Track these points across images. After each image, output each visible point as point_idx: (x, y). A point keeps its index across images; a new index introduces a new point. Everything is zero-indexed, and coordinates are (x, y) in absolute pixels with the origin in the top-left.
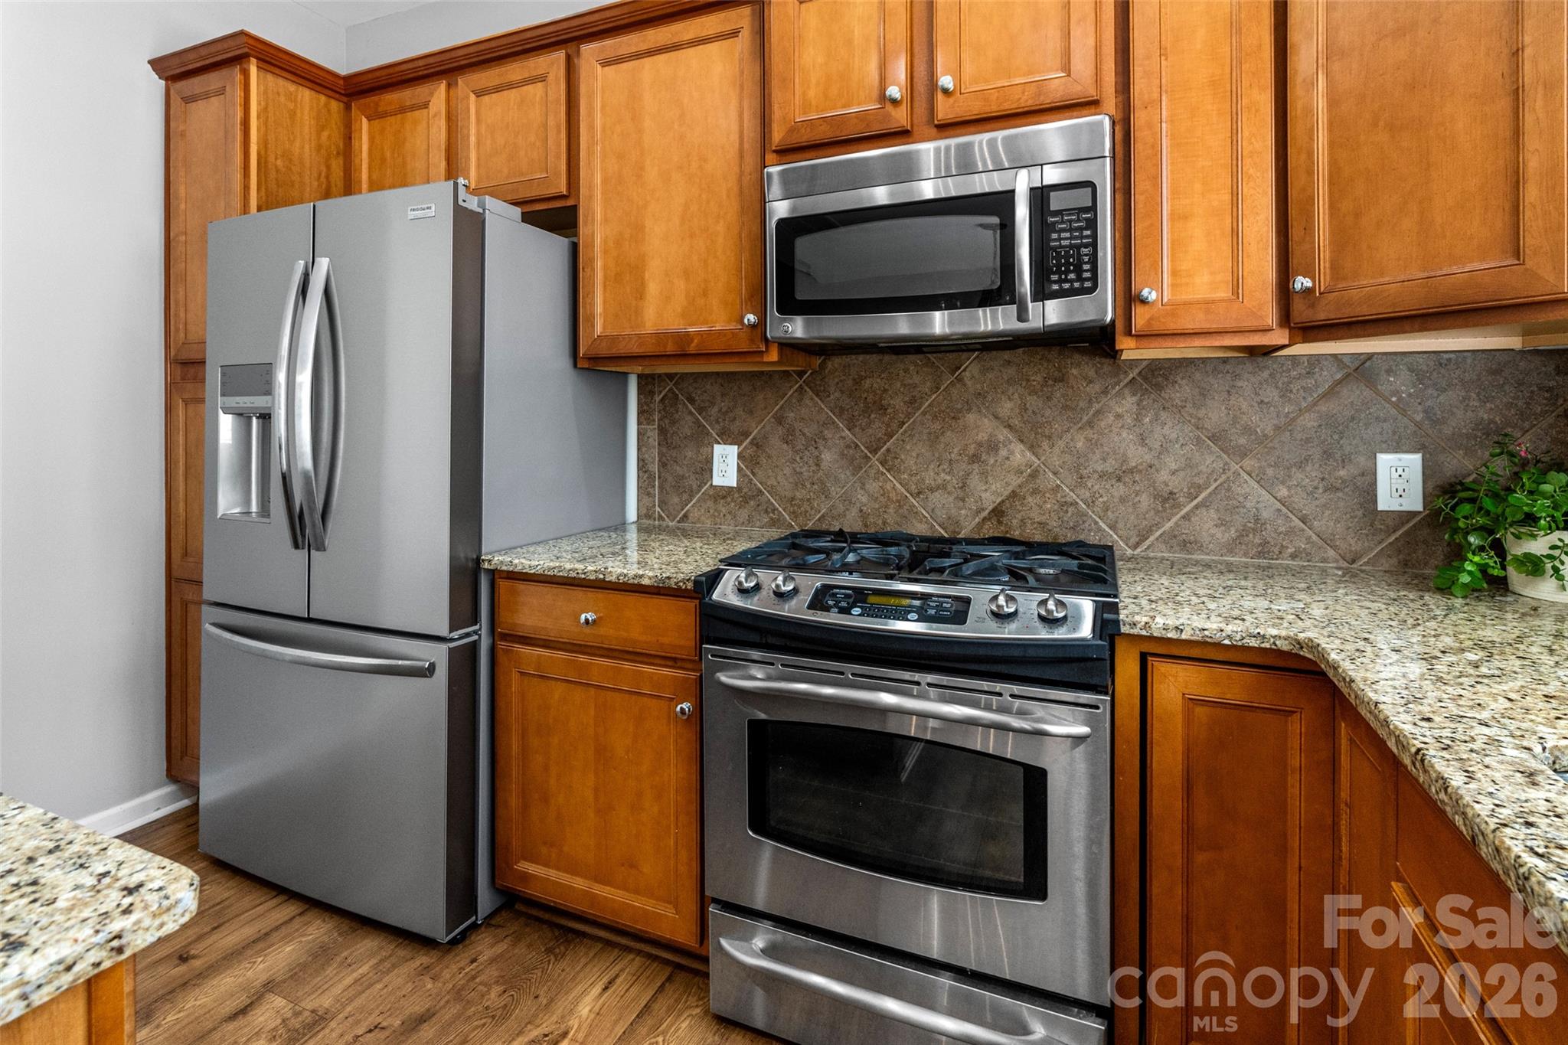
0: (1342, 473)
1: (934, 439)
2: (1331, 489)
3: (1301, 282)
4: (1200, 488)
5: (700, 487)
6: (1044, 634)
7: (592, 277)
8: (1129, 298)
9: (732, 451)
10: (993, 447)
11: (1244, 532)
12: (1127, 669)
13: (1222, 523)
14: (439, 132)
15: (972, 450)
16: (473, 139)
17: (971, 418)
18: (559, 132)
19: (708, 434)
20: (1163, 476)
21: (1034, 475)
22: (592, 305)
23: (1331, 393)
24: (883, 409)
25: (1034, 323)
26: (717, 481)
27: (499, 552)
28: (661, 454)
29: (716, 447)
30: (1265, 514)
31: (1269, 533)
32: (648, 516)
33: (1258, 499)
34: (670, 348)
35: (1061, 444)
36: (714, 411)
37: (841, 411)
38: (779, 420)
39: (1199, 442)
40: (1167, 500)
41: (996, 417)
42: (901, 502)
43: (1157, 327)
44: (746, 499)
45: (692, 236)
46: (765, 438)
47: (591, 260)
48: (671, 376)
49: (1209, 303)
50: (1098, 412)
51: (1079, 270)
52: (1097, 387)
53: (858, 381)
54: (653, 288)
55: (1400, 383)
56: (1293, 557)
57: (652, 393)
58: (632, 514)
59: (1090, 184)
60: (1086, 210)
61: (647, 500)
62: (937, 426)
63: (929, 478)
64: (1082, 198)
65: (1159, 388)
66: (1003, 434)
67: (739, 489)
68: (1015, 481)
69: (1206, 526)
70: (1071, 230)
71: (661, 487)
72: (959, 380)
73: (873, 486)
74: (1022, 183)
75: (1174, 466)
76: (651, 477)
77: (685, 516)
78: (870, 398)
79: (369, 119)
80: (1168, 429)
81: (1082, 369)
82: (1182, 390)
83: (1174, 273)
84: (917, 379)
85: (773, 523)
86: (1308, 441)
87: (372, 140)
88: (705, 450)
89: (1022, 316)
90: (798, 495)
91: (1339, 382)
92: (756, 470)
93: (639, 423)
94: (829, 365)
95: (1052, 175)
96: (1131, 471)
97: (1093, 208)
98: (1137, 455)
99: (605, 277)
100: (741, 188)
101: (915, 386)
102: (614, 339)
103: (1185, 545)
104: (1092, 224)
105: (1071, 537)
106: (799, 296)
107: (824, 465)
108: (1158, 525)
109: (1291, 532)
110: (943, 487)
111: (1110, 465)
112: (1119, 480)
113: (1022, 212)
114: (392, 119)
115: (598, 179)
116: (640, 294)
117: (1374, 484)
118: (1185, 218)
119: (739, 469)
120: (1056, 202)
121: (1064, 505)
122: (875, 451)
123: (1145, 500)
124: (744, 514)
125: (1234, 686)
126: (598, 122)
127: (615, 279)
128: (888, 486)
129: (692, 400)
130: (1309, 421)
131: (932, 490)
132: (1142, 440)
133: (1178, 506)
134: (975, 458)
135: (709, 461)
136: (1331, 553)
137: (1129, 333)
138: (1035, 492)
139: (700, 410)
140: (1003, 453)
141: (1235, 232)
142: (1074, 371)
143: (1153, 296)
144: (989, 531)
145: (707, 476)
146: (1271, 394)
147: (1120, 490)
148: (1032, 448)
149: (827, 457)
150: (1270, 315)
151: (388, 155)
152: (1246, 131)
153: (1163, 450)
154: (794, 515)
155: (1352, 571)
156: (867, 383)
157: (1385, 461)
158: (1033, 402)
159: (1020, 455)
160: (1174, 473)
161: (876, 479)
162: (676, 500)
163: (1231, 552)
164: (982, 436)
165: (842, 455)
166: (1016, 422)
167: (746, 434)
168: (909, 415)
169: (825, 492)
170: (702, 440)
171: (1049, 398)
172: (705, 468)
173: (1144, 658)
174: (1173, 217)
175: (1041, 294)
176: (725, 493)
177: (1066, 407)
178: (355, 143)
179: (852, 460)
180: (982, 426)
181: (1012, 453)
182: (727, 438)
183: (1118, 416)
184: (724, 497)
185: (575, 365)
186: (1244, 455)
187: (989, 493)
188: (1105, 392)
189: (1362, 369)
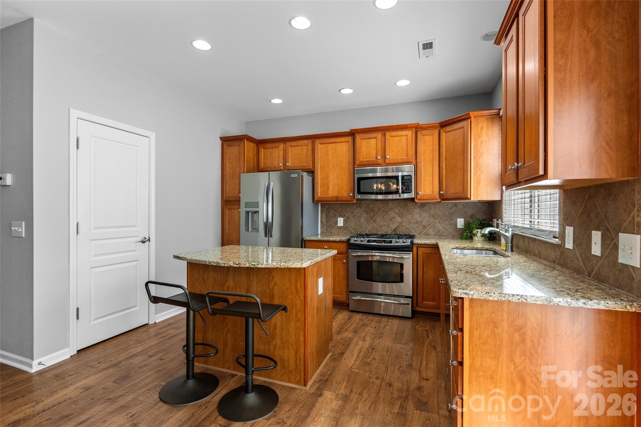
0: (452, 222)
1: (383, 216)
2: (450, 224)
3: (442, 192)
4: (430, 225)
5: (335, 226)
6: (403, 244)
7: (318, 186)
8: (417, 193)
9: (342, 219)
10: (394, 218)
11: (437, 232)
12: (415, 249)
13: (433, 231)
14: (281, 153)
15: (390, 218)
16: (290, 156)
17: (390, 212)
18: (310, 156)
19: (337, 216)
20: (424, 223)
21: (402, 223)
22: (318, 190)
23: (451, 209)
24: (373, 211)
25: (402, 197)
26: (339, 225)
27: (307, 237)
28: (326, 220)
29: (338, 218)
30: (440, 229)
31: (441, 232)
32: (323, 233)
33: (439, 226)
34: (335, 199)
35: (406, 217)
36: (338, 211)
37: (365, 211)
38: (352, 213)
39: (430, 217)
40: (425, 227)
41: (395, 212)
42: (377, 228)
43: (421, 198)
44: (345, 229)
45: (339, 178)
46: (349, 216)
47: (318, 182)
48: (328, 204)
49: (429, 195)
50: (413, 212)
51: (409, 189)
52: (412, 207)
53: (368, 205)
54: (331, 188)
55: (461, 207)
56: (445, 236)
57: (324, 207)
58: (319, 232)
59: (411, 176)
60: (410, 179)
61: (323, 230)
62: (383, 214)
63: (382, 224)
64: (409, 178)
65: (423, 207)
66: (396, 216)
67: (343, 226)
68: (398, 224)
69: (431, 231)
70: (408, 183)
71: (326, 227)
72: (388, 205)
73: (371, 226)
74: (400, 174)
75: (426, 221)
76: (324, 224)
77: (332, 232)
78: (371, 209)
79: (263, 149)
80: (425, 214)
81: (410, 204)
82: (427, 208)
83: (424, 190)
84: (380, 205)
85: (351, 233)
86: (447, 217)
87: (264, 154)
88: (336, 219)
89: (400, 196)
90: (356, 227)
91: (452, 207)
92: (347, 223)
93: (321, 213)
94: (362, 202)
95: (405, 174)
96: (418, 222)
97: (411, 179)
98: (419, 219)
99: (321, 186)
100: (349, 170)
101: (380, 206)
102: (322, 198)
103: (427, 235)
104: (411, 182)
105: (408, 234)
106: (361, 191)
107: (361, 222)
108: (423, 232)
109: (444, 232)
110: (385, 225)
111: (415, 221)
112: (416, 223)
113: (400, 178)
114: (269, 149)
115: (319, 166)
116: (328, 189)
117: (457, 224)
118: (426, 181)
119: (344, 223)
120: (405, 178)
121: (407, 228)
122: (371, 219)
123: (421, 227)
124: (344, 232)
125: (429, 250)
126: (319, 155)
127: (322, 186)
128: (374, 225)
129: (333, 209)
130: (447, 213)
131: (382, 226)
132: (420, 216)
133: (426, 228)
134: (391, 220)
135: (337, 221)
136: (450, 235)
137: (417, 199)
138: (401, 226)
139: (335, 211)
140: (396, 219)
141: (433, 184)
142: (409, 204)
143: (420, 193)
144: (393, 233)
145: (336, 224)
146: (441, 208)
147: (417, 225)
148: (401, 218)
149: (362, 220)
150: (438, 197)
151: (268, 157)
152: (434, 168)
153: (424, 218)
154: (355, 232)
155: (454, 238)
156: (370, 206)
157: (459, 220)
158: (401, 209)
159: (399, 219)
160: (425, 222)
161: (372, 224)
162: (330, 229)
163: (435, 236)
164: (392, 216)
165: (365, 219)
166: (398, 213)
167: (345, 216)
168: (378, 212)
169: (361, 227)
170: (335, 217)
171: (404, 209)
172: (336, 222)
173: (417, 247)
174: (423, 180)
175: (403, 193)
176: (341, 227)
177: (407, 211)
178: (260, 154)
179: (367, 221)
180: (392, 214)
181: (397, 219)
182: (341, 216)
183: (416, 212)
184: (340, 228)
185: (313, 202)
186: (437, 219)
187: (393, 227)
188: (414, 208)
189: (456, 205)
